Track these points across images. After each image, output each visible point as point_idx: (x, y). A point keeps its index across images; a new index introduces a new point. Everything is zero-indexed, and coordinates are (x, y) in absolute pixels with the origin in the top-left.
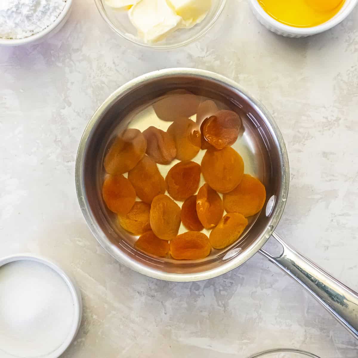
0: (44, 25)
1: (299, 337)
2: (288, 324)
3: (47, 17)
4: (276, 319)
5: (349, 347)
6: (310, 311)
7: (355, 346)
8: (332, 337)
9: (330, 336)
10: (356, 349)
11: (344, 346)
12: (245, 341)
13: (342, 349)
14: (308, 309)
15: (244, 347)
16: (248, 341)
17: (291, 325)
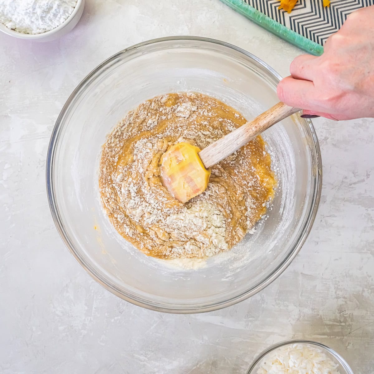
0: (55, 25)
1: (294, 316)
2: (285, 305)
3: (57, 19)
4: (276, 301)
5: (335, 323)
6: (303, 294)
7: (340, 323)
8: (321, 315)
9: (320, 315)
10: (341, 325)
11: (331, 323)
12: (250, 319)
13: (329, 325)
14: (302, 293)
15: (250, 323)
16: (253, 319)
17: (288, 306)
